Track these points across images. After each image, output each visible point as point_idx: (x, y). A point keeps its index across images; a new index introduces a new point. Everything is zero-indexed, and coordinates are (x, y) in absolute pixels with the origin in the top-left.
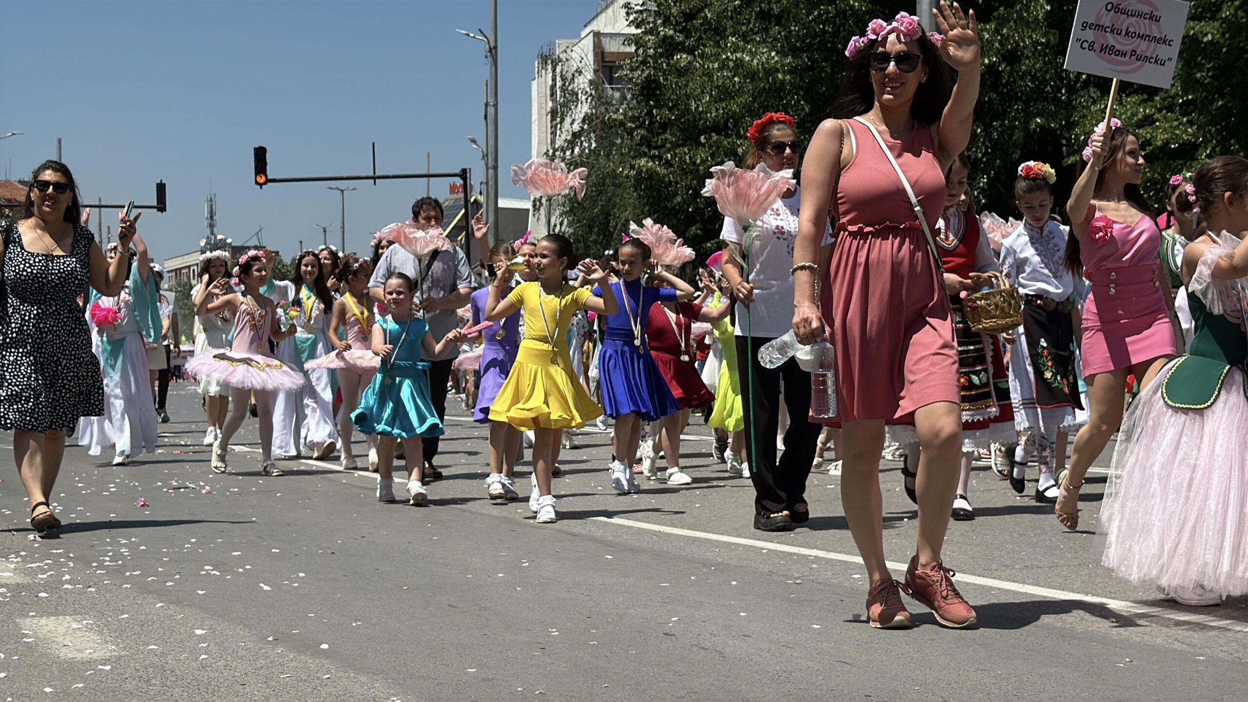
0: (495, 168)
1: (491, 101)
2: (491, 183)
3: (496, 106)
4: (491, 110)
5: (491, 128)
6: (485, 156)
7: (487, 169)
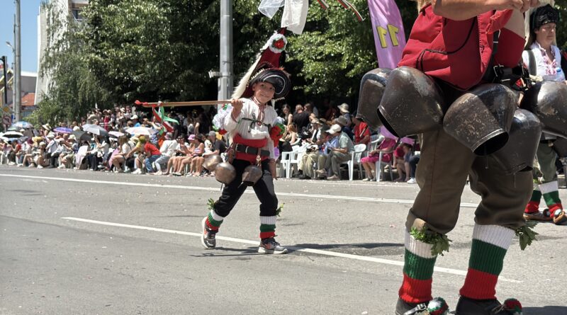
0: (19, 56)
1: (17, 24)
2: (17, 63)
3: (19, 26)
4: (17, 28)
5: (17, 37)
6: (14, 51)
7: (15, 56)
